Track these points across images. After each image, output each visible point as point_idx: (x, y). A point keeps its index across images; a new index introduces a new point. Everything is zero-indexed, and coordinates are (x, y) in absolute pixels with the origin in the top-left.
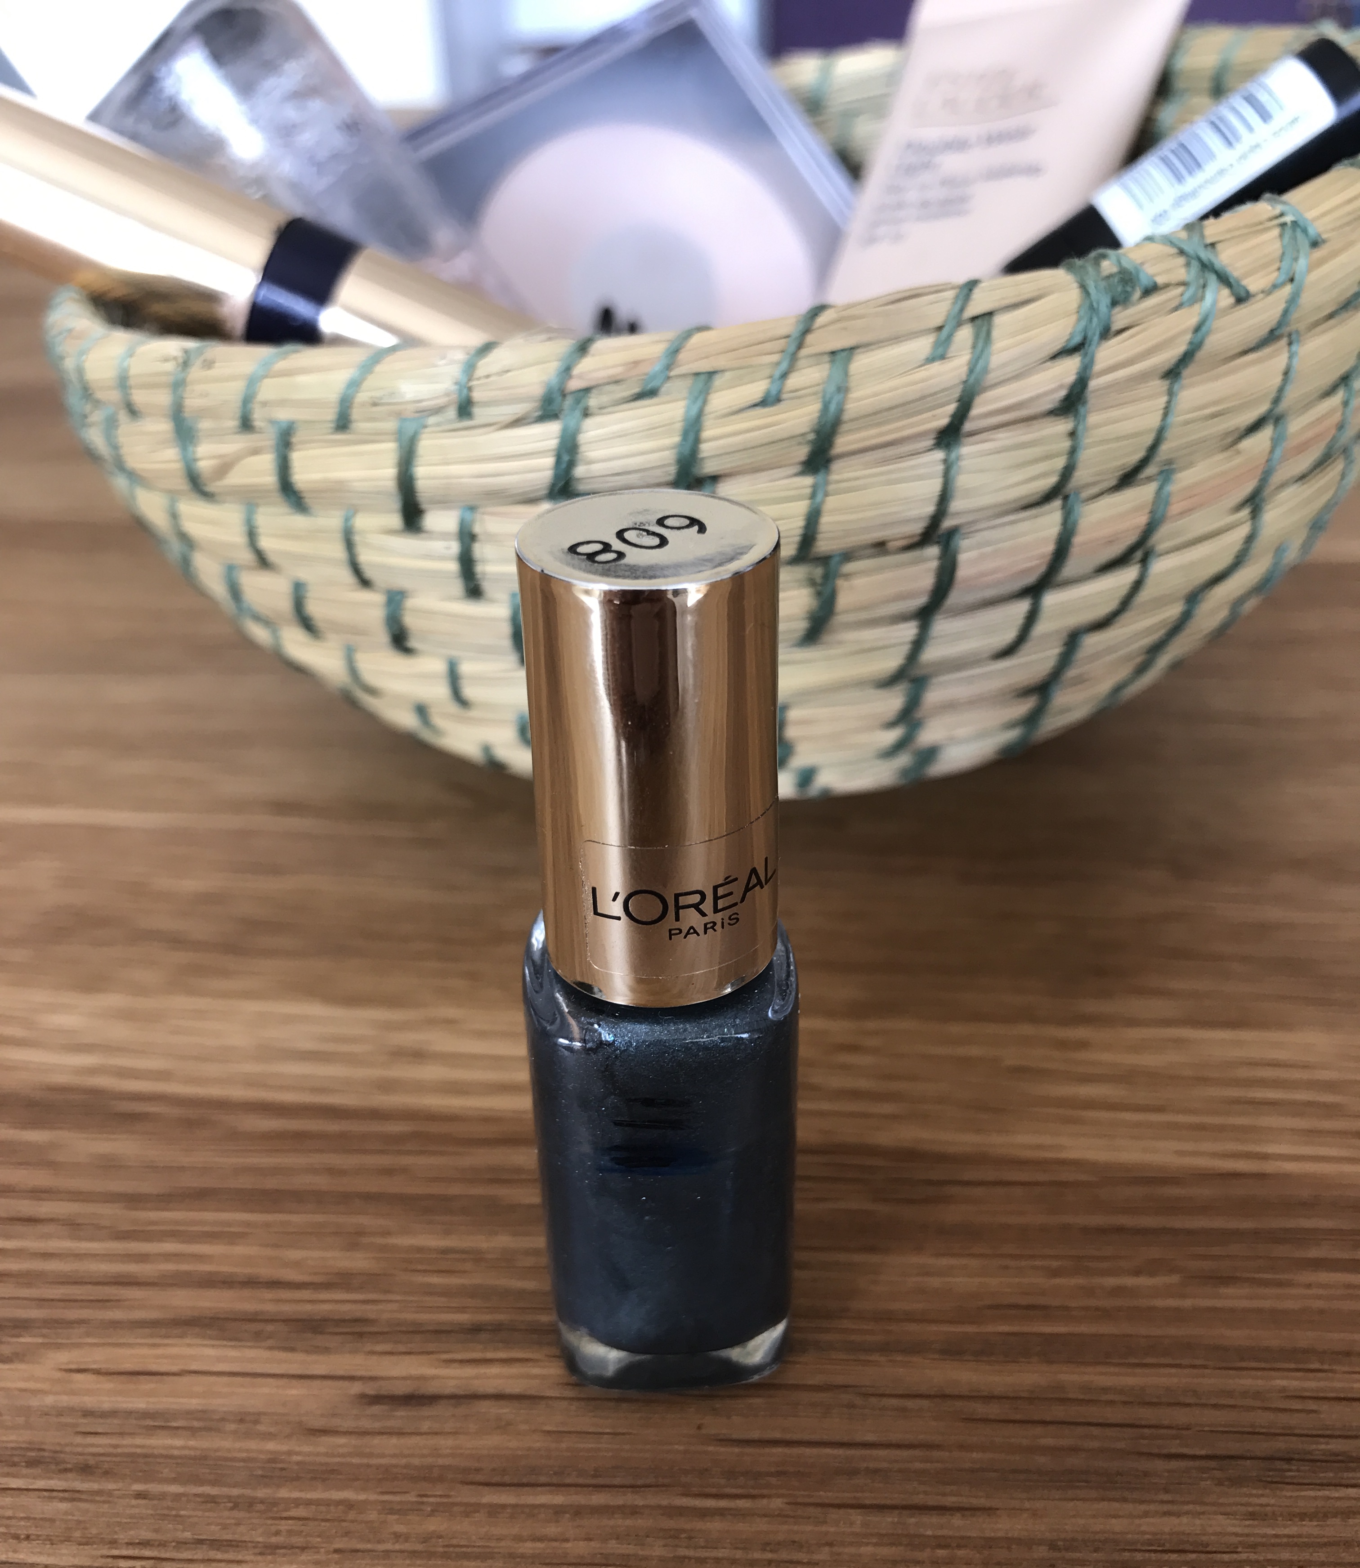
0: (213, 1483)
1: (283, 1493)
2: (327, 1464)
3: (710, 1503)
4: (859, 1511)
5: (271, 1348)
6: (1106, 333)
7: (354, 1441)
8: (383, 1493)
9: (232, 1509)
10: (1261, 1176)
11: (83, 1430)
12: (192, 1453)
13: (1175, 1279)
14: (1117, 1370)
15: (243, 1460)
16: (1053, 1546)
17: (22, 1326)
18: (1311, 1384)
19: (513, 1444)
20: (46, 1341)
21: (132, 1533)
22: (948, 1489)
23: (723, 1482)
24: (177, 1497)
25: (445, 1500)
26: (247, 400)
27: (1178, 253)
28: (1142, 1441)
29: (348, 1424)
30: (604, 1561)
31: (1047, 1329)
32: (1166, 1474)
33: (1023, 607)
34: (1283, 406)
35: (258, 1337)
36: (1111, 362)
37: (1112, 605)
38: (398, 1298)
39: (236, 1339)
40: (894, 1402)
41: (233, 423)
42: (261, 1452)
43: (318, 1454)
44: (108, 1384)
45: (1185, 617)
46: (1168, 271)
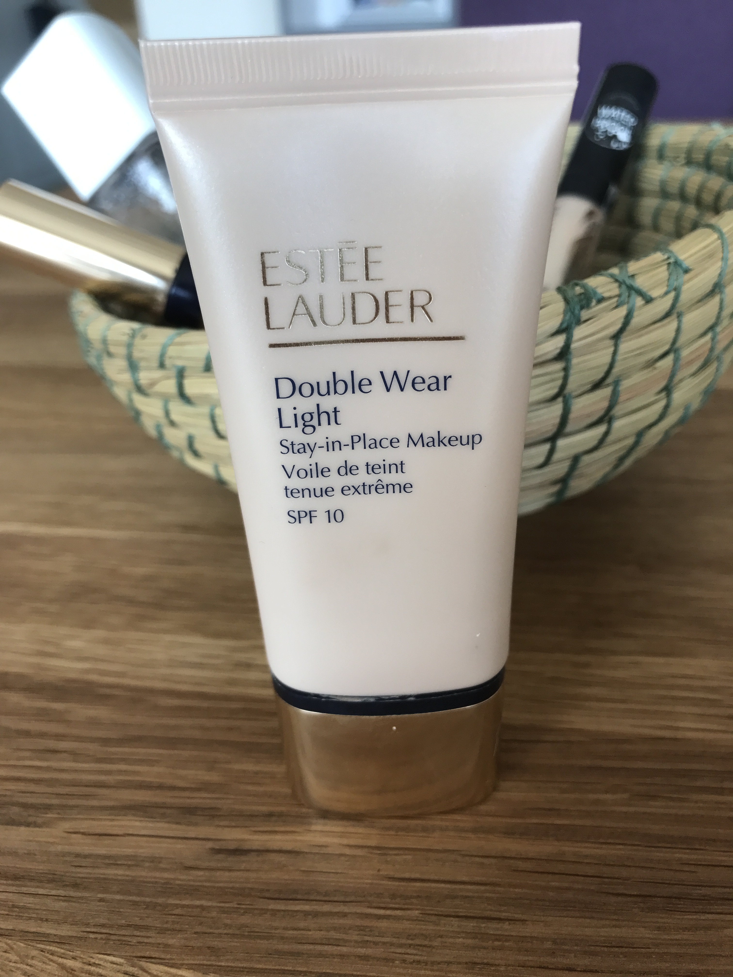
0: (138, 895)
1: (171, 901)
2: (192, 886)
3: (382, 912)
4: (457, 919)
5: (168, 822)
6: (579, 322)
7: (207, 873)
8: (220, 902)
9: (145, 909)
10: (675, 740)
11: (76, 864)
12: (127, 878)
13: (626, 796)
14: (593, 845)
15: (152, 883)
16: (554, 942)
17: (48, 808)
18: (694, 857)
19: (286, 877)
20: (60, 816)
21: (97, 920)
22: (503, 908)
23: (388, 900)
24: (120, 901)
25: (250, 907)
26: (162, 356)
27: (614, 282)
28: (603, 886)
29: (206, 864)
30: (327, 942)
31: (558, 822)
32: (615, 904)
33: (546, 447)
34: (678, 345)
35: (163, 816)
36: (582, 335)
37: (594, 443)
38: (232, 797)
39: (152, 818)
40: (477, 859)
41: (155, 364)
42: (162, 878)
43: (189, 880)
44: (88, 840)
45: (636, 444)
46: (610, 290)
